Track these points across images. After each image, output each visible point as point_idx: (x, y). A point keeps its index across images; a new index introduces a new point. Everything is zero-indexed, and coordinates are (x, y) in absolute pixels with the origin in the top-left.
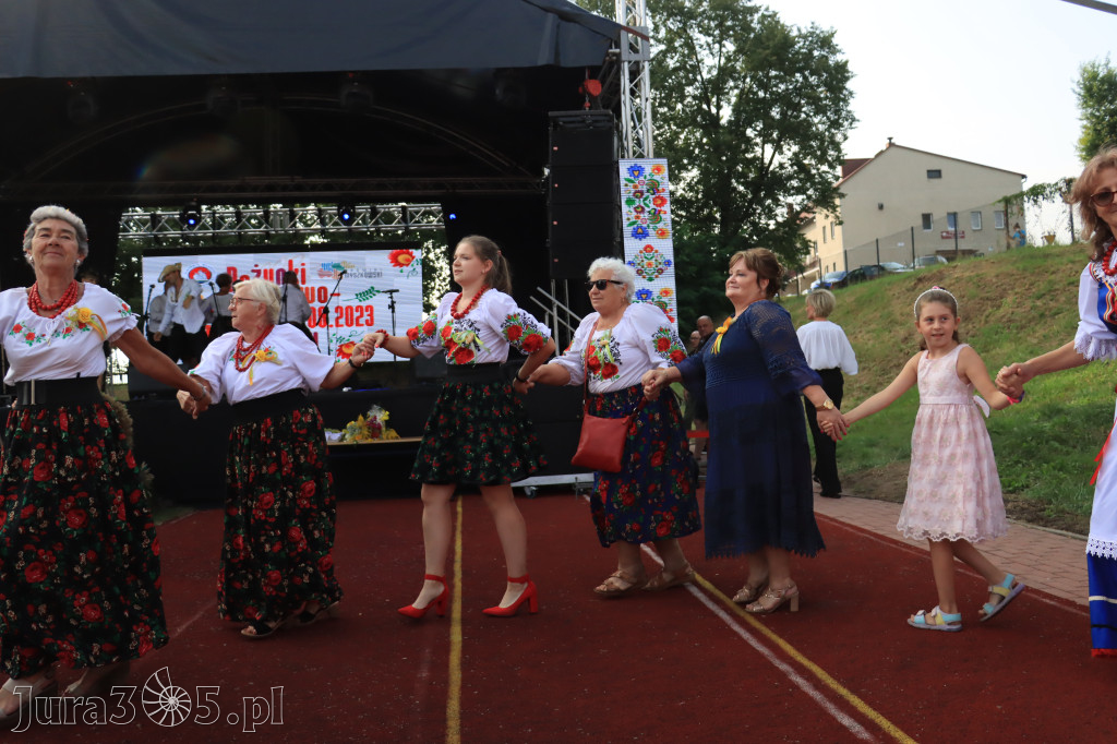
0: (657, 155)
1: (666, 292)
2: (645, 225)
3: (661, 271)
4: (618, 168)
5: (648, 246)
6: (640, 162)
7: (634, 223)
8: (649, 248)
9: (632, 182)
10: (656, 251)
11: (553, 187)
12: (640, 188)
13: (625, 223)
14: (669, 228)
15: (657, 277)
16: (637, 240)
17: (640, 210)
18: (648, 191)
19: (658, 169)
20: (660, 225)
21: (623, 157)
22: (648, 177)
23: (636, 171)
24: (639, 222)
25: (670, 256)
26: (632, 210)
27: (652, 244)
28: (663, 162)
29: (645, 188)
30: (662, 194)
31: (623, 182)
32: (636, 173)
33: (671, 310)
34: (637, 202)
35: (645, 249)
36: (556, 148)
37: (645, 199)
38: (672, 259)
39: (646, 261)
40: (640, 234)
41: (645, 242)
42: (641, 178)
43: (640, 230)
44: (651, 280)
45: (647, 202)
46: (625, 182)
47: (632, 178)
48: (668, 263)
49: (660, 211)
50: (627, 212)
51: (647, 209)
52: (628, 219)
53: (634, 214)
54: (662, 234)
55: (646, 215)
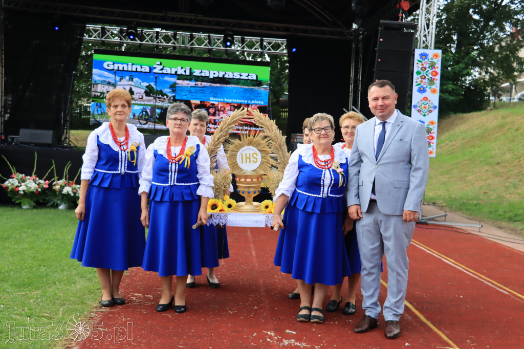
0: (436, 48)
1: (432, 123)
2: (425, 86)
3: (430, 111)
4: (414, 54)
5: (426, 98)
6: (426, 51)
7: (419, 84)
8: (426, 99)
9: (421, 62)
10: (429, 101)
11: (378, 61)
12: (425, 66)
13: (414, 84)
14: (438, 89)
15: (428, 114)
16: (420, 93)
17: (423, 77)
18: (429, 67)
19: (436, 56)
20: (433, 87)
21: (417, 48)
22: (430, 60)
23: (424, 56)
24: (422, 84)
25: (437, 103)
26: (419, 78)
27: (428, 97)
28: (439, 52)
29: (427, 66)
30: (436, 70)
31: (416, 62)
32: (424, 57)
33: (434, 133)
34: (423, 73)
35: (424, 99)
36: (381, 40)
37: (427, 72)
38: (437, 105)
39: (423, 105)
40: (422, 90)
41: (424, 95)
42: (426, 60)
43: (422, 89)
44: (425, 115)
45: (428, 73)
46: (417, 62)
47: (421, 60)
48: (435, 107)
49: (434, 79)
50: (416, 78)
51: (427, 77)
52: (416, 82)
53: (420, 79)
54: (434, 91)
55: (426, 81)
